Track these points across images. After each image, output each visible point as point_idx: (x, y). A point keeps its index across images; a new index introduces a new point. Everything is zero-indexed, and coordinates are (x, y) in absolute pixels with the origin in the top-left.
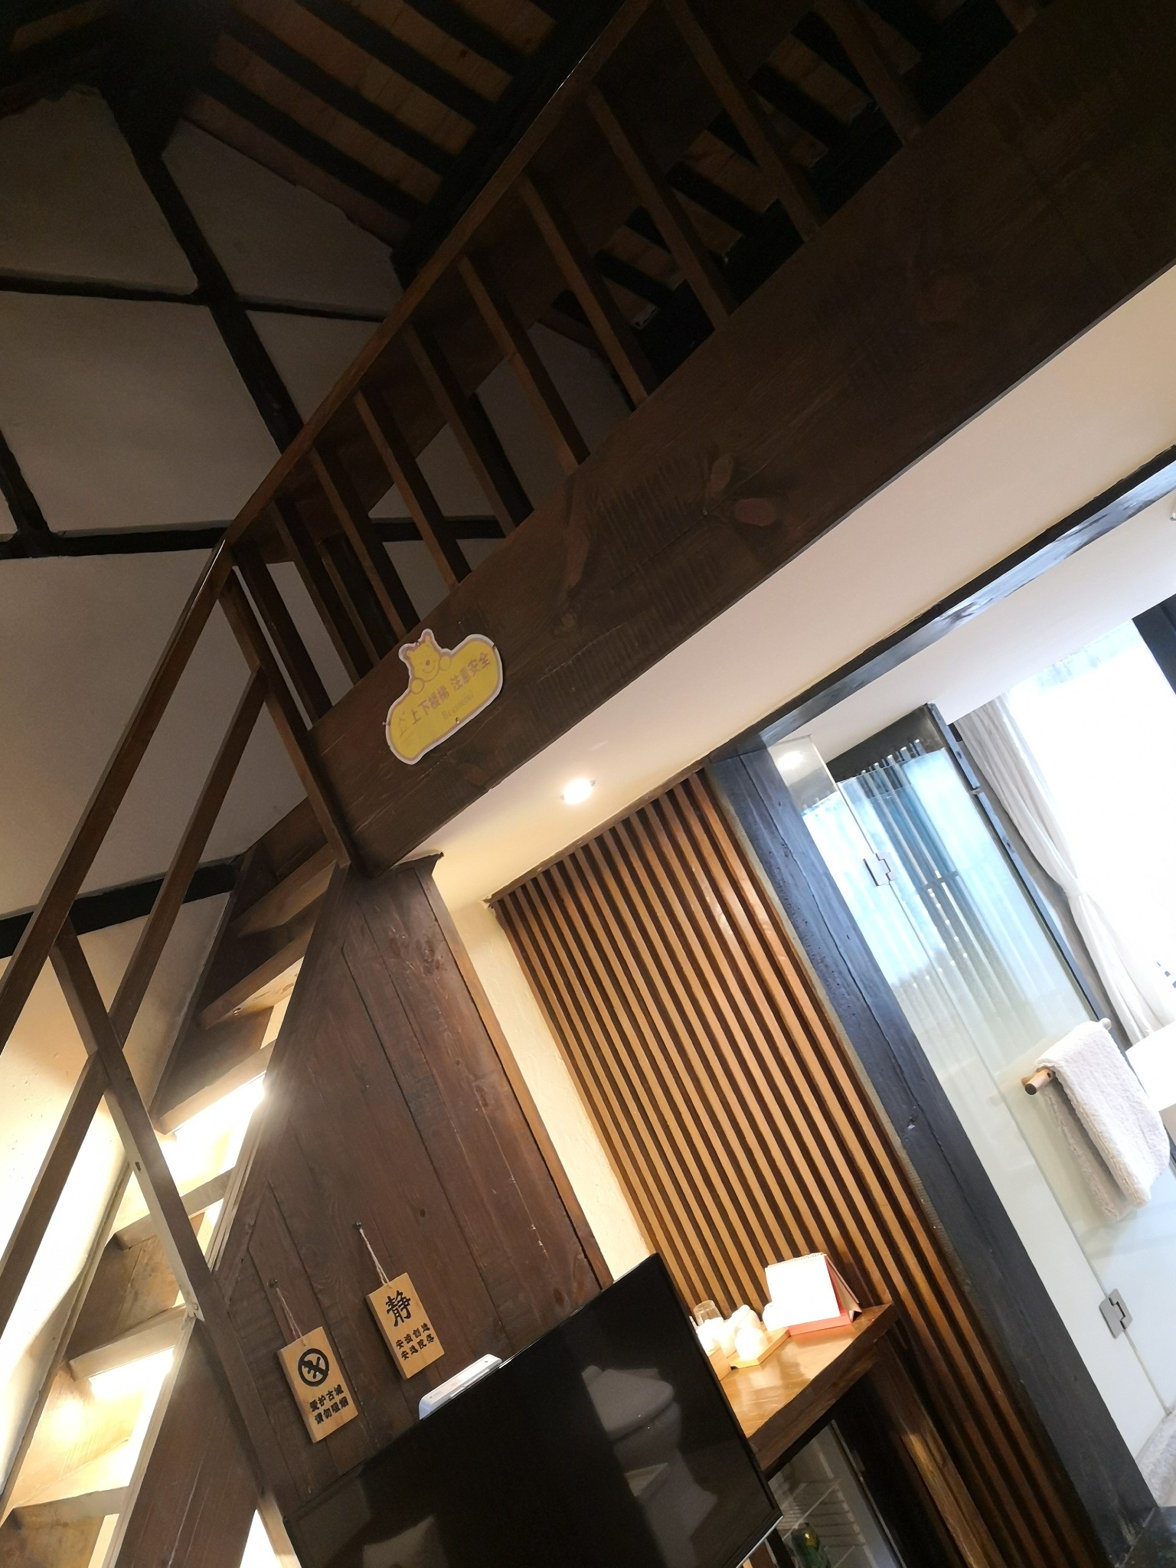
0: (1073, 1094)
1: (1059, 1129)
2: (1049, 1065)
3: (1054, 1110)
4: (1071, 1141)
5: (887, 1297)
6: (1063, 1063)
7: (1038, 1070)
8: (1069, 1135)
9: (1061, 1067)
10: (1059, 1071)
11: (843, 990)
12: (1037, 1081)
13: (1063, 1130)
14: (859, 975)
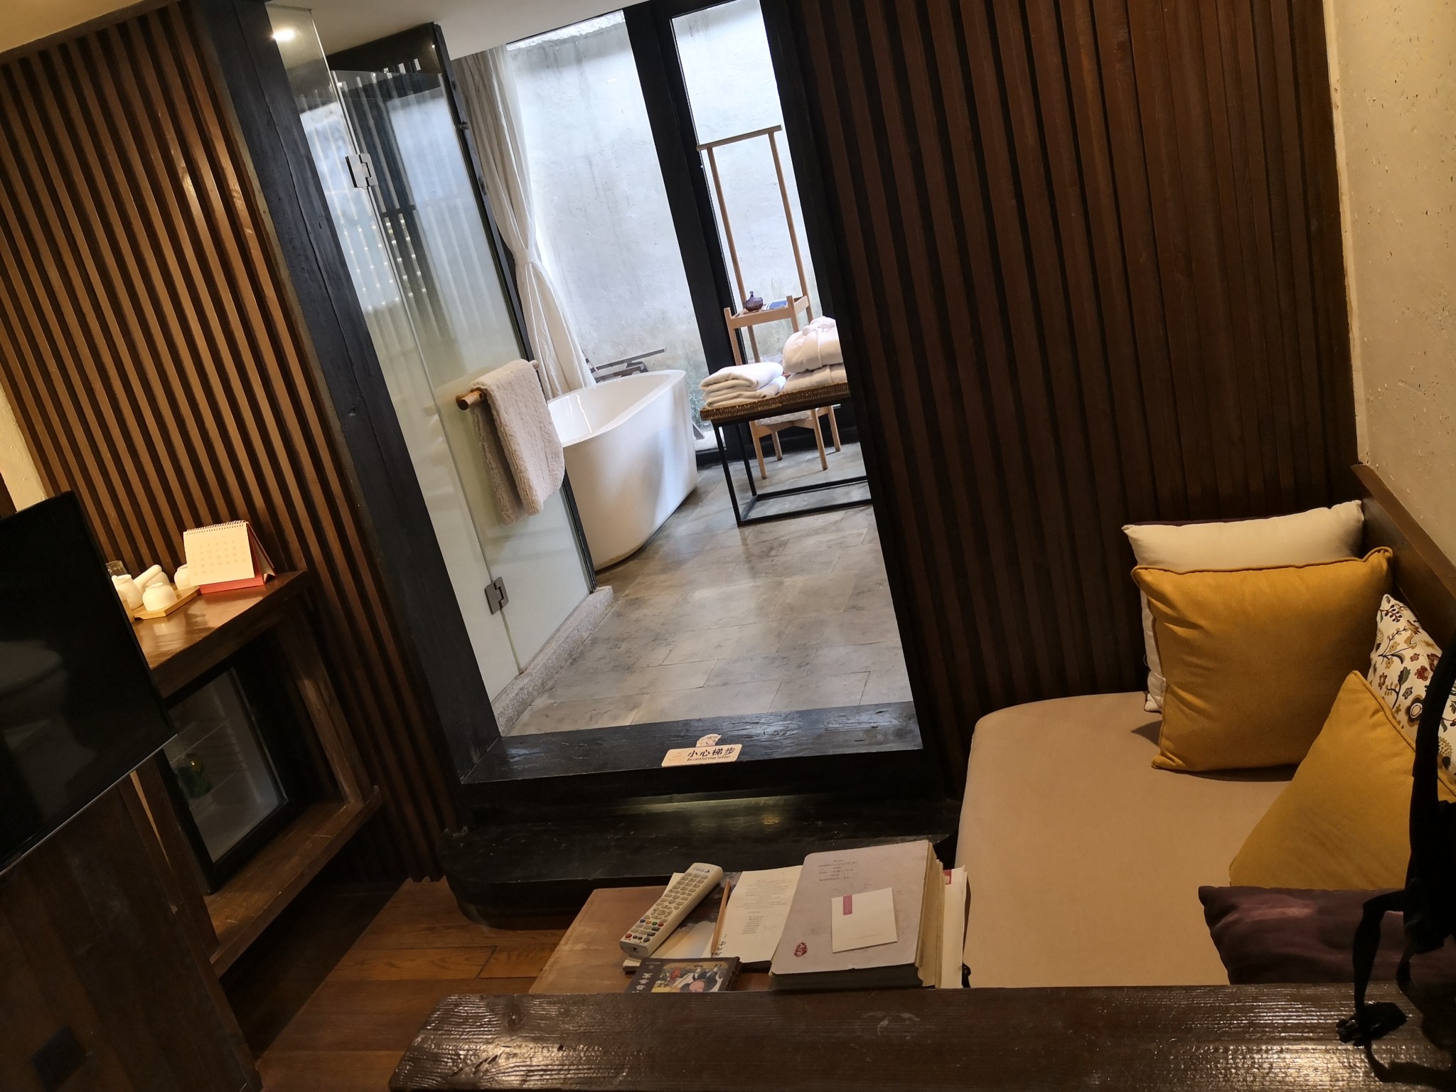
0: (498, 415)
1: (480, 443)
2: (483, 387)
3: (479, 427)
4: (489, 455)
5: (302, 565)
6: (494, 388)
7: (472, 391)
8: (487, 450)
9: (493, 391)
10: (490, 394)
11: (306, 275)
12: (471, 399)
13: (483, 446)
14: (325, 265)
